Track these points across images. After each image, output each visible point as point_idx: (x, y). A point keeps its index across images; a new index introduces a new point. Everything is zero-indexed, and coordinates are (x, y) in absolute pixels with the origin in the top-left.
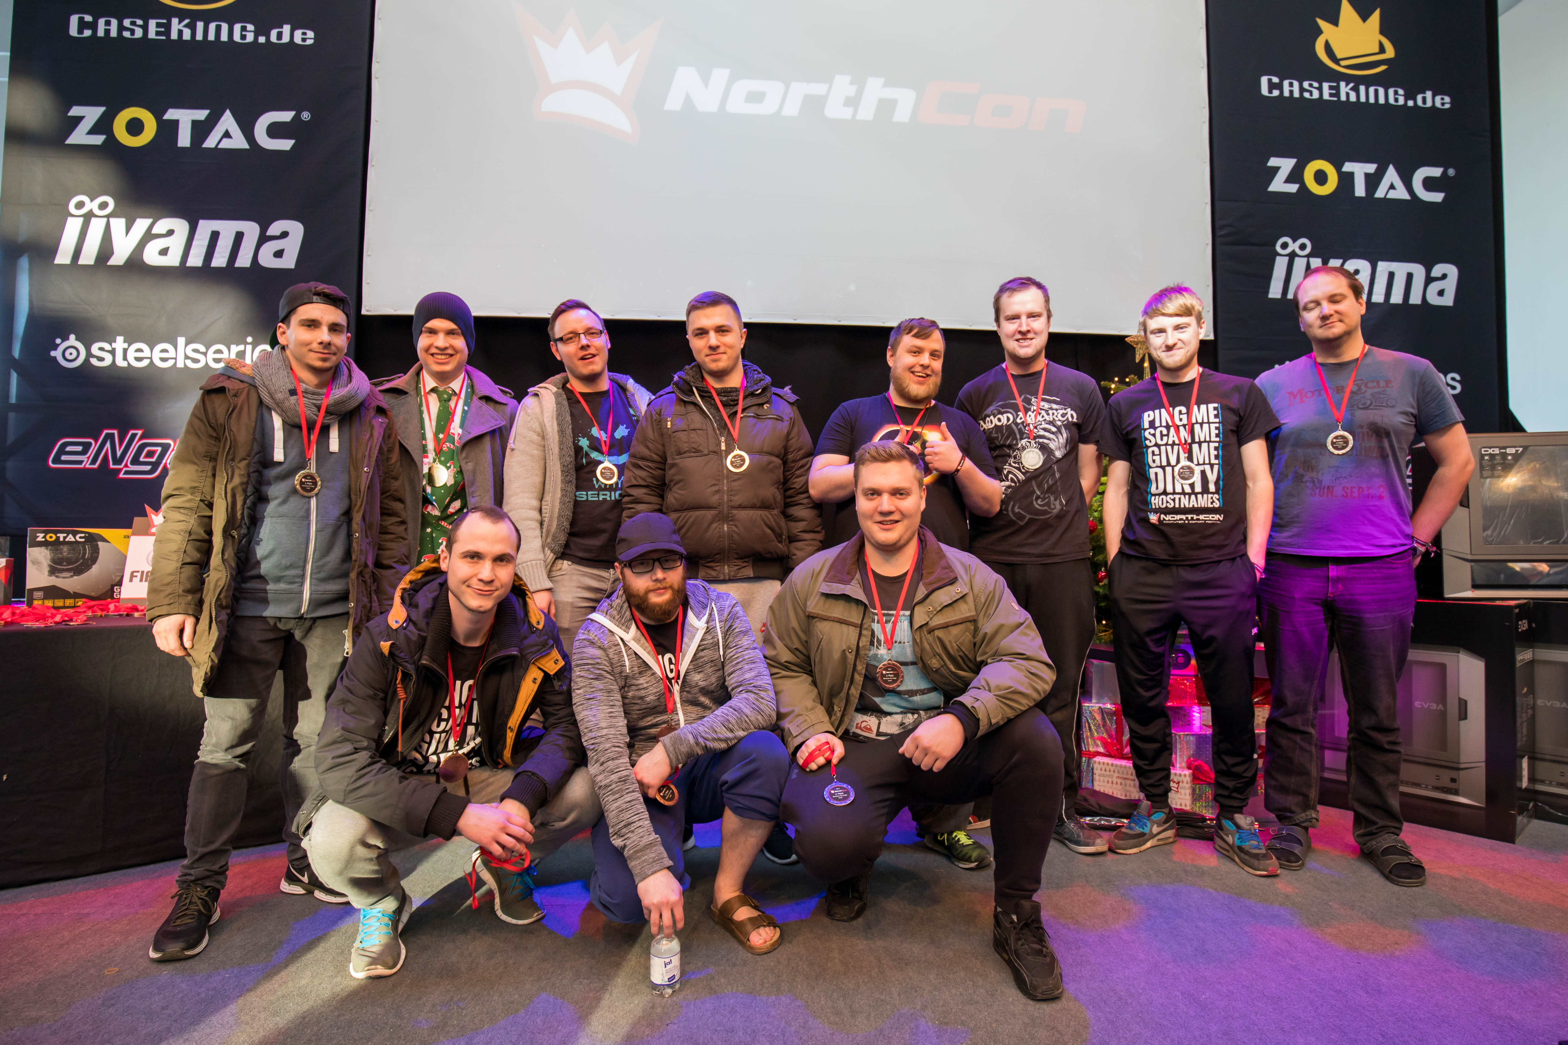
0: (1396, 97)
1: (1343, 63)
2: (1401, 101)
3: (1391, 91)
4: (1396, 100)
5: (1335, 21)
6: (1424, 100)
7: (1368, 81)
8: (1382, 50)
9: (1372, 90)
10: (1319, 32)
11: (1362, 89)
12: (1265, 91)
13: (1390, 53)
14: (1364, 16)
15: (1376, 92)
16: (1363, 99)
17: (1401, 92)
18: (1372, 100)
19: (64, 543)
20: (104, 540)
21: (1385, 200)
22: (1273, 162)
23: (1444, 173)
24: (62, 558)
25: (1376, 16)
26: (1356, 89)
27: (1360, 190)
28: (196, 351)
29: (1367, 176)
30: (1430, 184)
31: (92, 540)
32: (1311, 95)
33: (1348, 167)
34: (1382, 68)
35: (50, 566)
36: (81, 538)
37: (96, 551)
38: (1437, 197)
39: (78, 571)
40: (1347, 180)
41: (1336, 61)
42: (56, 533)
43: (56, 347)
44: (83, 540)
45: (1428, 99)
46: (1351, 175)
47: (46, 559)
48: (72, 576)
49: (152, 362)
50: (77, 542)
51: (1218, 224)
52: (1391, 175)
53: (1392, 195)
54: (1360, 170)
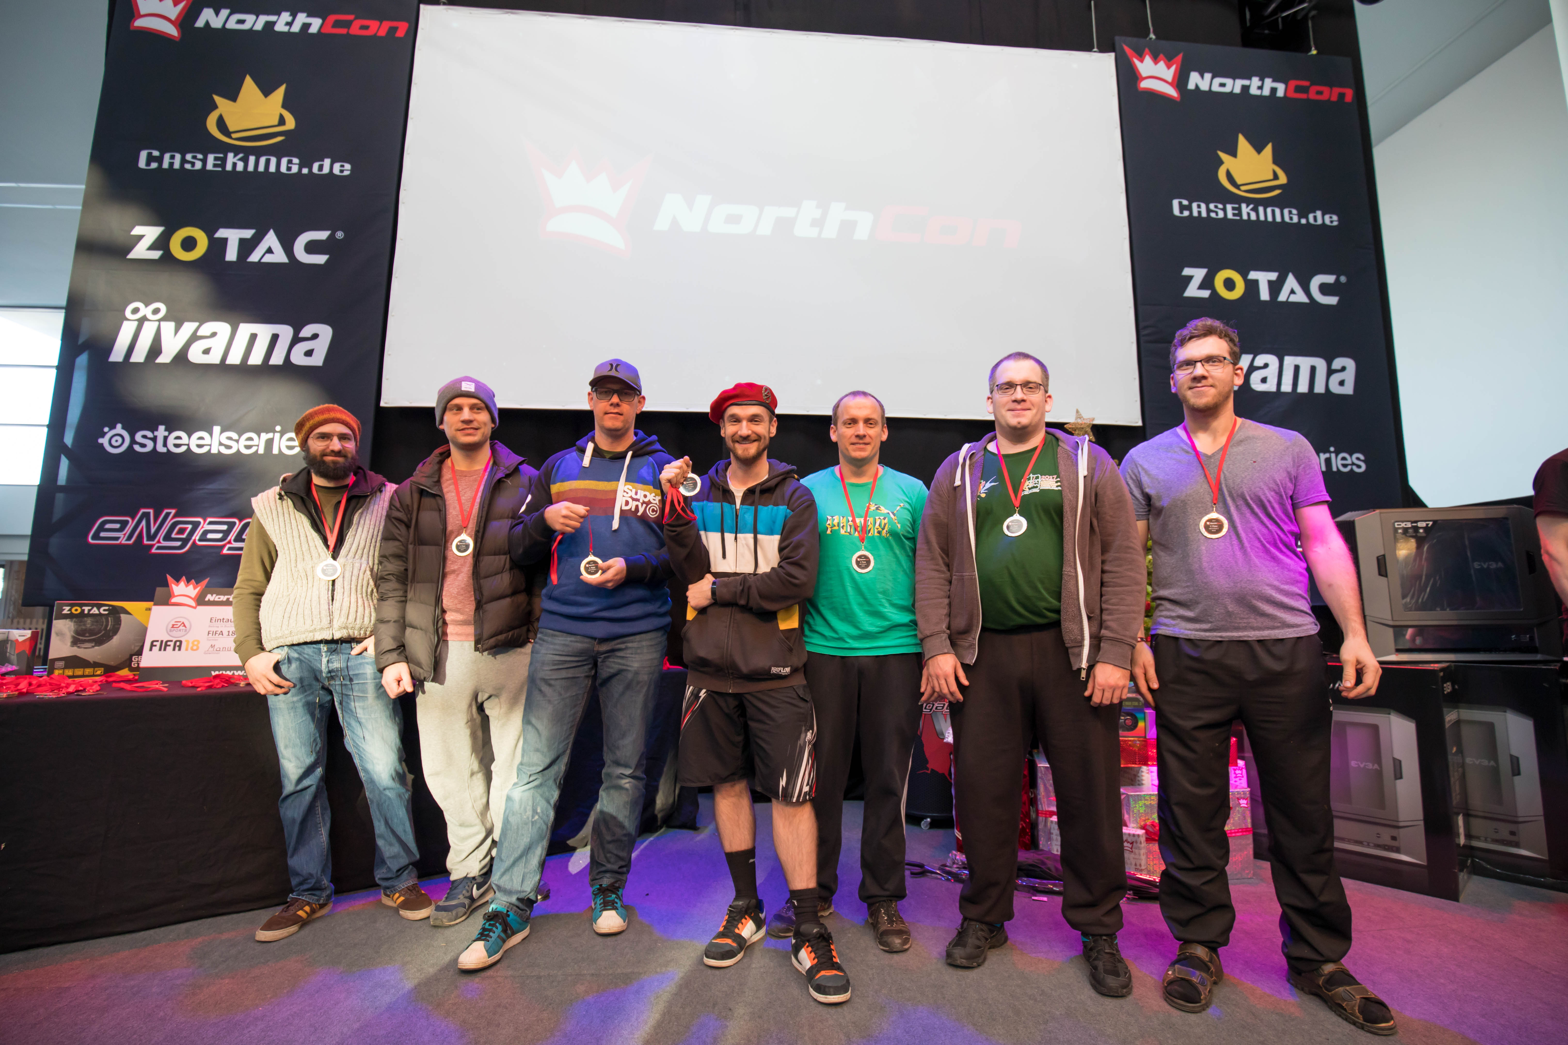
0: (1291, 216)
1: (1243, 188)
2: (1295, 219)
3: (1286, 211)
4: (1291, 219)
5: (1234, 154)
6: (1315, 218)
7: (1266, 203)
8: (1276, 177)
9: (1269, 210)
10: (1221, 162)
11: (1261, 209)
12: (1176, 211)
13: (1283, 179)
14: (1259, 149)
15: (1273, 212)
16: (1262, 218)
17: (1294, 211)
18: (1270, 219)
19: (89, 615)
20: (127, 613)
21: (1287, 303)
22: (1187, 271)
23: (1337, 280)
24: (85, 630)
25: (1268, 150)
26: (1255, 209)
27: (1264, 294)
28: (230, 438)
29: (1270, 283)
30: (1325, 289)
31: (116, 612)
32: (1217, 214)
33: (1253, 275)
34: (1277, 192)
35: (73, 637)
36: (104, 610)
37: (118, 622)
38: (1333, 300)
39: (100, 642)
40: (1252, 287)
41: (1237, 186)
42: (81, 606)
43: (103, 435)
44: (107, 612)
45: (1318, 218)
46: (1256, 282)
47: (70, 631)
48: (93, 647)
49: (189, 449)
50: (100, 614)
51: (1141, 325)
52: (1291, 282)
53: (1293, 299)
54: (1263, 278)
